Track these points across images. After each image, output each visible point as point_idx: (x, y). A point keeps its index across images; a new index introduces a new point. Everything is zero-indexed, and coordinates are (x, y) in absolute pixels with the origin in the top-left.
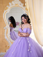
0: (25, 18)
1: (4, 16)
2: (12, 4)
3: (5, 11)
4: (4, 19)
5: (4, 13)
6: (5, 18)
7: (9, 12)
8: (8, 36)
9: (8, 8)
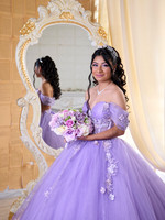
1: (17, 58)
2: (49, 12)
3: (22, 39)
4: (19, 69)
5: (20, 44)
6: (21, 63)
7: (37, 42)
9: (34, 26)
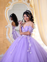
0: (27, 15)
1: (5, 14)
4: (6, 17)
7: (11, 9)
8: (11, 36)
9: (10, 4)
